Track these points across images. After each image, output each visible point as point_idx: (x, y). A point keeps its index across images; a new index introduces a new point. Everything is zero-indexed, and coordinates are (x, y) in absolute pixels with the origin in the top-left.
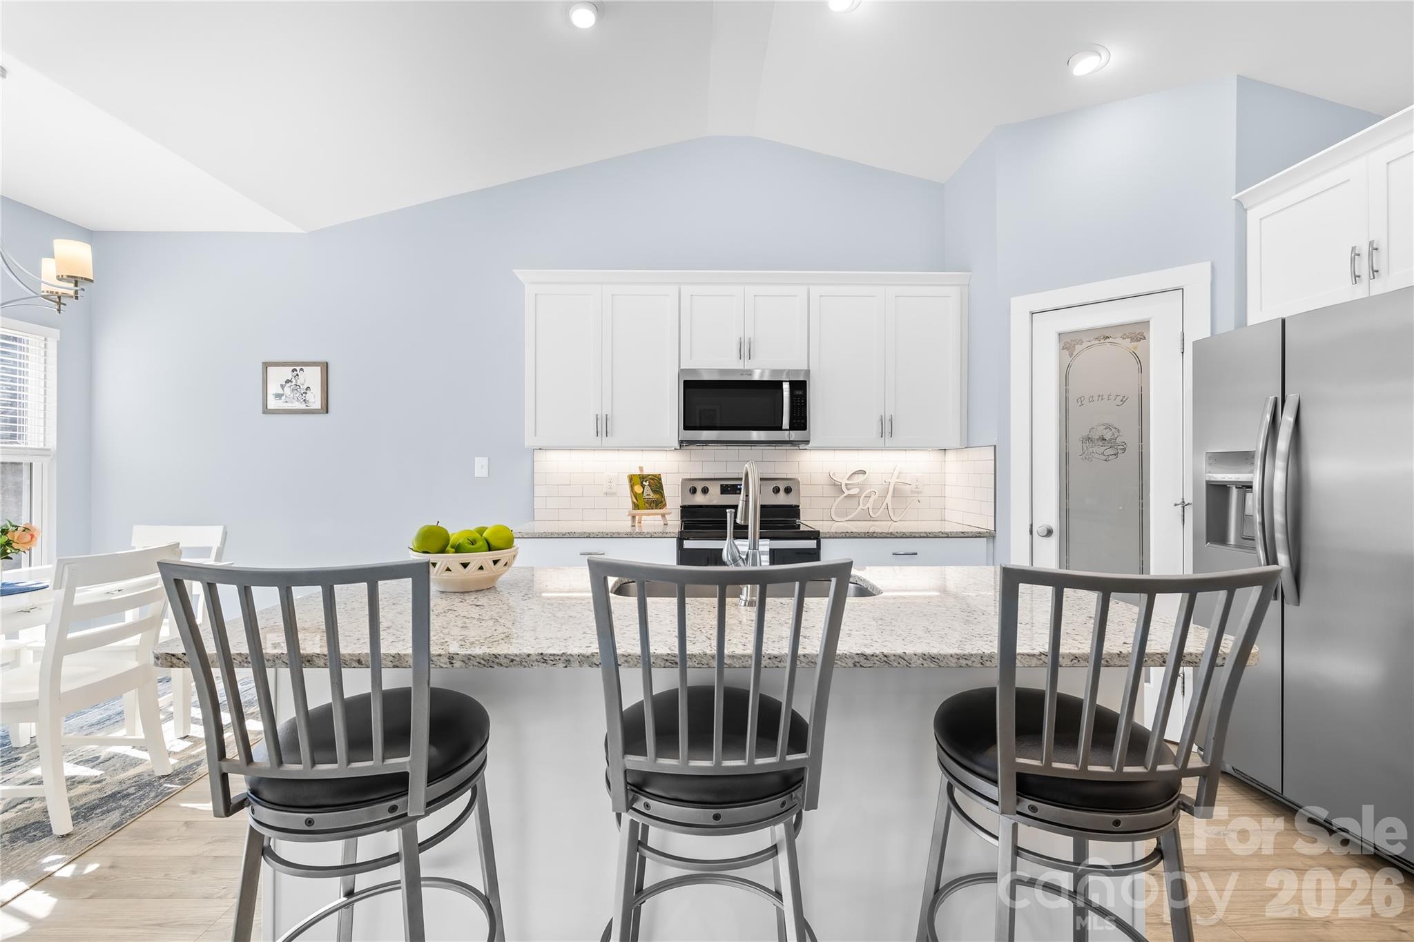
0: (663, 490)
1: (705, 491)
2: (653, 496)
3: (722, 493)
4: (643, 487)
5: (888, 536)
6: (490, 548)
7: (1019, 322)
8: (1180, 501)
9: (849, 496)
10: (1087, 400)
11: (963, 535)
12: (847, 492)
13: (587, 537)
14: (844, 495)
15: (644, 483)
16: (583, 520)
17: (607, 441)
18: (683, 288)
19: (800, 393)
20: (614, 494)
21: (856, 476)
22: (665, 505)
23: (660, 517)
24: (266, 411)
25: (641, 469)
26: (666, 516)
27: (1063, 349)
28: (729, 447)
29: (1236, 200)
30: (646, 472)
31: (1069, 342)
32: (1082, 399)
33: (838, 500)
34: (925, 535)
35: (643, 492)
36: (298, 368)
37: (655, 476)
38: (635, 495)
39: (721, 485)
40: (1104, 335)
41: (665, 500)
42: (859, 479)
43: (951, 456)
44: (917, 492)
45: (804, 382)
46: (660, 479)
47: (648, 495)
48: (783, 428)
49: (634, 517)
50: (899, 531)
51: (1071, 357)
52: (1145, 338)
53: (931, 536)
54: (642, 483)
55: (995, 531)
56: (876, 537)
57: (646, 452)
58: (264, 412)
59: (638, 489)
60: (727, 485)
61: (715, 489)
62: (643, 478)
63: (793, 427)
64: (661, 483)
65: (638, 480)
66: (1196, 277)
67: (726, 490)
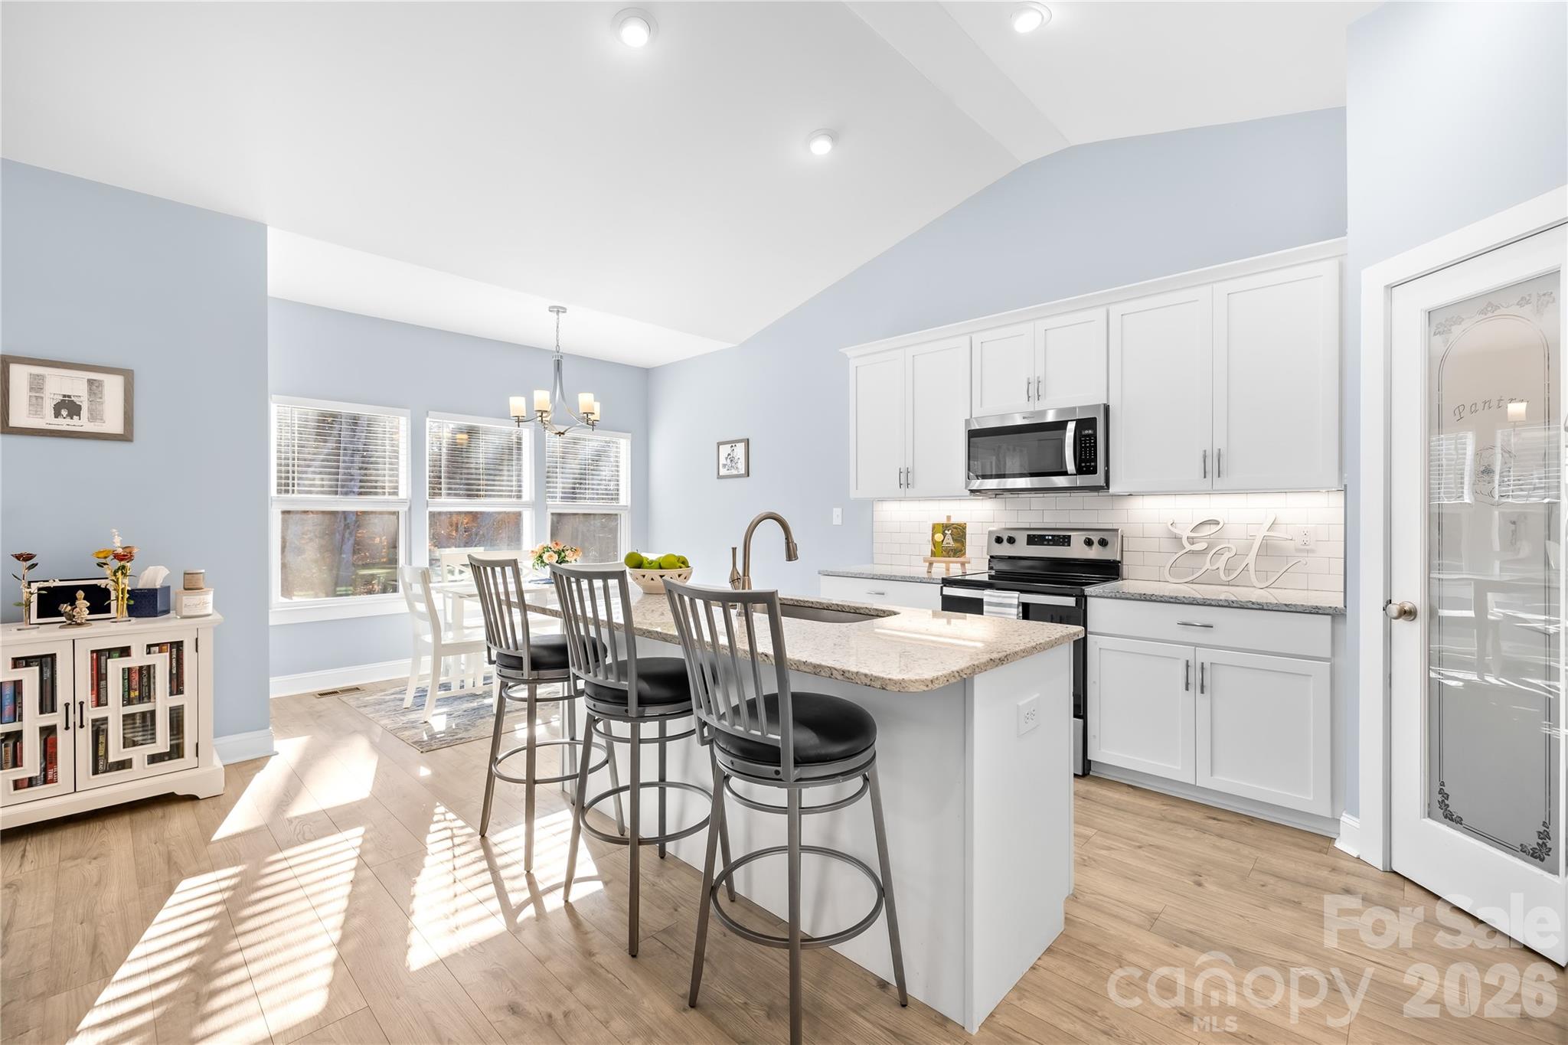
0: (965, 539)
1: (1011, 540)
2: (952, 544)
3: (1028, 544)
4: (944, 535)
5: (1171, 600)
6: (661, 568)
9: (1191, 553)
10: (1468, 408)
11: (1287, 609)
12: (1188, 547)
13: (872, 578)
15: (946, 532)
17: (910, 492)
18: (974, 336)
19: (1090, 432)
22: (965, 553)
23: (959, 565)
24: (719, 477)
26: (966, 565)
27: (1435, 334)
28: (1045, 495)
30: (953, 521)
31: (1443, 322)
32: (1461, 408)
33: (1176, 556)
34: (1226, 604)
35: (943, 541)
36: (734, 445)
37: (962, 525)
38: (934, 543)
39: (1028, 536)
40: (1492, 304)
41: (965, 549)
42: (1208, 530)
44: (1306, 550)
46: (965, 529)
47: (947, 543)
48: (1067, 472)
49: (931, 564)
50: (1187, 596)
51: (1445, 346)
52: (1553, 301)
53: (1235, 605)
54: (944, 531)
55: (1345, 607)
56: (1155, 601)
57: (944, 502)
58: (718, 478)
59: (939, 537)
60: (1034, 535)
61: (1022, 538)
62: (945, 527)
63: (1080, 471)
64: (965, 533)
65: (941, 528)
67: (1032, 540)
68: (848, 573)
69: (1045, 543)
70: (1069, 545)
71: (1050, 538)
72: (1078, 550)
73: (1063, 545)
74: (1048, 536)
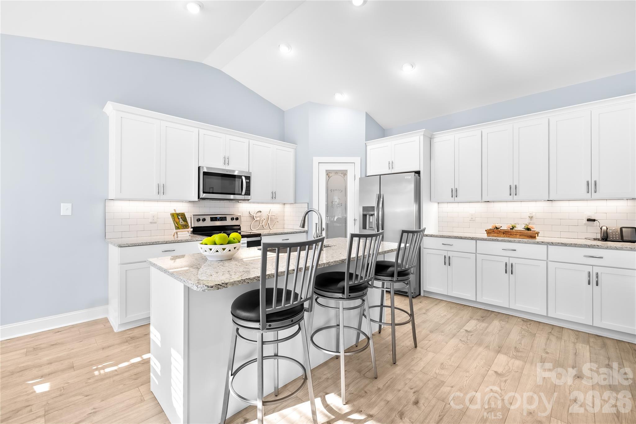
0: (186, 220)
1: (204, 220)
3: (211, 221)
4: (179, 219)
5: (281, 234)
7: (315, 165)
8: (354, 219)
9: (257, 221)
12: (256, 219)
13: (166, 243)
14: (255, 220)
15: (179, 217)
16: (137, 237)
17: (163, 197)
18: (200, 130)
19: (249, 181)
20: (155, 223)
21: (258, 213)
22: (187, 227)
25: (175, 210)
26: (189, 232)
27: (327, 175)
28: (211, 201)
29: (365, 143)
30: (178, 212)
31: (328, 173)
32: (332, 190)
33: (254, 221)
34: (291, 233)
35: (179, 221)
37: (182, 213)
38: (176, 223)
39: (211, 217)
40: (336, 172)
41: (187, 225)
42: (259, 214)
43: (287, 206)
45: (250, 177)
46: (185, 215)
47: (182, 222)
48: (242, 194)
51: (329, 177)
52: (346, 175)
54: (178, 217)
59: (177, 220)
60: (213, 217)
61: (208, 218)
62: (178, 215)
63: (246, 194)
64: (185, 217)
65: (176, 216)
66: (357, 160)
67: (213, 219)
68: (146, 243)
69: (218, 220)
70: (226, 220)
71: (219, 218)
72: (228, 222)
73: (224, 221)
74: (218, 217)
